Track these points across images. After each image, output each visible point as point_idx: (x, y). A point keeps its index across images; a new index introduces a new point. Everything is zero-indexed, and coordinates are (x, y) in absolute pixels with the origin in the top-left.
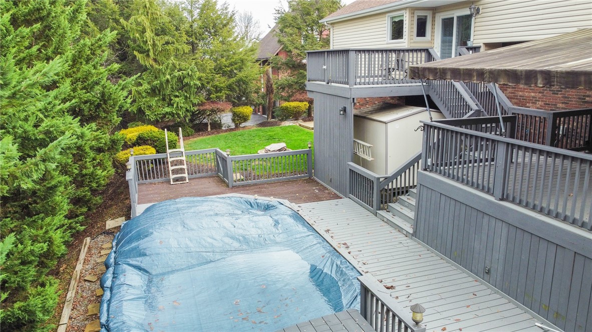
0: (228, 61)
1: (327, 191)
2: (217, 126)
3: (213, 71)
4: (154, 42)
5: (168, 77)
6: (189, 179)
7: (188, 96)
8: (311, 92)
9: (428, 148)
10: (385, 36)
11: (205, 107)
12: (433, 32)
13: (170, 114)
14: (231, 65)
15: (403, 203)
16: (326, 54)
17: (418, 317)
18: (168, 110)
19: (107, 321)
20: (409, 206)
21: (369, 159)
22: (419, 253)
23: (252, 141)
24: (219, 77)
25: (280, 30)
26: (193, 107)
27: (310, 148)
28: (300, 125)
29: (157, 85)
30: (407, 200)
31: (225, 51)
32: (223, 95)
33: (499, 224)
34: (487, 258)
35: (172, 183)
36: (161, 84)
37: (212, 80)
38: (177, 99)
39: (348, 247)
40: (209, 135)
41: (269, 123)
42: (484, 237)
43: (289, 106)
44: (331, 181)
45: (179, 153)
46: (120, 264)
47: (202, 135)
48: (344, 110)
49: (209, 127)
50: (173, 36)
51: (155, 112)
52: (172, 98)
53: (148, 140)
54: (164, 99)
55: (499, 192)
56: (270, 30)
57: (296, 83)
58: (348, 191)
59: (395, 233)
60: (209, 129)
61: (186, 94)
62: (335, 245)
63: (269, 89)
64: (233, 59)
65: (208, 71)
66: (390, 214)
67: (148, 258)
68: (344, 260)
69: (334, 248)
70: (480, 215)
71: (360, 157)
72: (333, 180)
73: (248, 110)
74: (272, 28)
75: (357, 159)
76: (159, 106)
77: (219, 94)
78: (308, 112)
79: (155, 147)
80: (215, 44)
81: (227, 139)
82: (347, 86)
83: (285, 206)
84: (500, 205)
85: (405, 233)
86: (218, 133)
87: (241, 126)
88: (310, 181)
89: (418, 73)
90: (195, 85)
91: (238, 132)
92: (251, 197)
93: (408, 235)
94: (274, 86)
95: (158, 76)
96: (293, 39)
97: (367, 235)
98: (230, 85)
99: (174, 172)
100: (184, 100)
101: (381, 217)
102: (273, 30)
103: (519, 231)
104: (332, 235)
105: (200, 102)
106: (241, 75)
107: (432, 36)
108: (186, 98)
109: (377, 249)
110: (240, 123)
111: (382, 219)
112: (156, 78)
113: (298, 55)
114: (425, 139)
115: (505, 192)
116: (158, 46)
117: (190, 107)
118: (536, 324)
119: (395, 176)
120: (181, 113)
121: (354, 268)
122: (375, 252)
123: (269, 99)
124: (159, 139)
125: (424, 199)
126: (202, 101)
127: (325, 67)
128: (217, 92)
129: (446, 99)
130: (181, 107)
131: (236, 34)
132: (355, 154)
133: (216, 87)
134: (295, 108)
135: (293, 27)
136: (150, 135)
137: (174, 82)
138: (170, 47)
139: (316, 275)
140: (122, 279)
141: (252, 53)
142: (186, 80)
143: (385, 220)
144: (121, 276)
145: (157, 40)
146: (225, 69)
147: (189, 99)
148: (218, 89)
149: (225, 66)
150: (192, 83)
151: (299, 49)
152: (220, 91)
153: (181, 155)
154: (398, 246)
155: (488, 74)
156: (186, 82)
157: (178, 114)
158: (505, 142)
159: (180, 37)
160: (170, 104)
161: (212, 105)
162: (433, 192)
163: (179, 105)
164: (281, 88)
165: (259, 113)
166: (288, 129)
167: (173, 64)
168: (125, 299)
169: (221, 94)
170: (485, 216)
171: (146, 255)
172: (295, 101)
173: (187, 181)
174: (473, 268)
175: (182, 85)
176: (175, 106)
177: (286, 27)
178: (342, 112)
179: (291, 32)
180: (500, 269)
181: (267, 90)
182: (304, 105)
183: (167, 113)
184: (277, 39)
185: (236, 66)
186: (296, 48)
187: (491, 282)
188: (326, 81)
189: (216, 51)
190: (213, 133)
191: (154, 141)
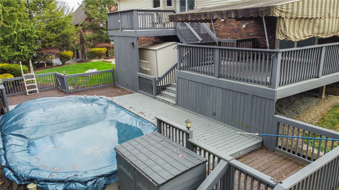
0: (55, 24)
1: (126, 91)
2: (50, 65)
3: (45, 30)
4: (3, 10)
5: (15, 32)
6: (39, 92)
7: (30, 44)
8: (112, 37)
9: (181, 60)
10: (150, 6)
11: (42, 52)
12: (175, 4)
13: (19, 56)
14: (57, 25)
15: (169, 91)
16: (119, 13)
17: (189, 125)
18: (17, 53)
19: (7, 163)
20: (172, 92)
21: (149, 70)
22: (180, 112)
23: (75, 70)
24: (50, 33)
25: (85, 6)
26: (34, 51)
27: (113, 68)
28: (103, 61)
29: (8, 38)
30: (171, 89)
31: (52, 17)
32: (53, 44)
33: (218, 89)
34: (214, 107)
35: (28, 94)
36: (11, 37)
37: (45, 35)
38: (23, 47)
39: (143, 114)
40: (46, 69)
41: (83, 60)
42: (211, 98)
43: (95, 51)
44: (127, 85)
45: (32, 76)
46: (6, 135)
47: (41, 69)
48: (133, 44)
49: (45, 64)
50: (16, 7)
51: (8, 55)
52: (19, 46)
53: (7, 70)
54: (13, 47)
55: (217, 75)
56: (79, 6)
57: (98, 37)
58: (138, 88)
59: (166, 105)
60: (46, 66)
61: (28, 43)
62: (136, 113)
63: (82, 41)
64: (58, 22)
65: (42, 29)
66: (163, 97)
67: (25, 129)
68: (143, 119)
69: (136, 115)
70: (209, 87)
71: (143, 69)
72: (128, 85)
73: (70, 53)
74: (80, 5)
75: (141, 70)
76: (11, 52)
77: (50, 44)
78: (106, 54)
79: (13, 74)
80: (45, 13)
81: (59, 70)
82: (134, 30)
83: (103, 99)
84: (218, 80)
85: (171, 104)
86: (52, 67)
87: (66, 63)
88: (115, 87)
89: (173, 18)
90: (35, 37)
91: (65, 66)
92: (83, 97)
93: (173, 105)
94: (85, 39)
95: (7, 32)
96: (94, 11)
97: (152, 107)
98: (57, 38)
99: (28, 87)
100: (27, 47)
101: (158, 99)
102: (81, 6)
103: (228, 91)
104: (134, 109)
105: (38, 49)
106: (63, 32)
107: (175, 5)
108: (29, 46)
109: (159, 113)
110: (65, 61)
111: (159, 99)
112: (6, 33)
113: (98, 20)
114: (179, 53)
115: (220, 74)
116: (7, 13)
117: (32, 52)
118: (238, 133)
119: (164, 77)
120: (26, 55)
121: (149, 121)
122: (158, 114)
123: (83, 46)
124: (15, 69)
125: (180, 85)
126: (39, 48)
127: (119, 21)
128: (49, 43)
129: (186, 37)
130: (26, 51)
131: (58, 7)
132: (141, 68)
133: (48, 39)
134: (99, 51)
135: (93, 4)
136: (8, 67)
137: (20, 35)
138: (14, 14)
139: (128, 128)
140: (10, 142)
141: (69, 18)
142: (28, 35)
143: (161, 100)
144: (9, 141)
145: (5, 9)
146: (53, 28)
147: (31, 46)
148: (50, 41)
149: (53, 26)
150: (32, 36)
151: (98, 17)
152: (51, 41)
153: (32, 77)
154: (169, 110)
155: (208, 14)
156: (28, 36)
157: (25, 56)
158: (218, 48)
159: (21, 8)
160: (18, 50)
161: (46, 50)
162: (185, 80)
163: (25, 50)
164: (89, 40)
165: (75, 58)
166: (96, 63)
167: (18, 24)
168: (15, 151)
169: (52, 43)
170: (211, 87)
171: (23, 128)
172: (98, 47)
173: (38, 93)
174: (207, 114)
175: (25, 37)
176: (22, 51)
177: (89, 4)
178: (131, 45)
179: (92, 7)
180: (220, 111)
181: (81, 41)
182: (104, 50)
183: (16, 55)
184: (84, 11)
185: (60, 26)
186: (96, 16)
187: (216, 119)
188: (121, 29)
189: (46, 17)
190: (48, 68)
191: (11, 71)
